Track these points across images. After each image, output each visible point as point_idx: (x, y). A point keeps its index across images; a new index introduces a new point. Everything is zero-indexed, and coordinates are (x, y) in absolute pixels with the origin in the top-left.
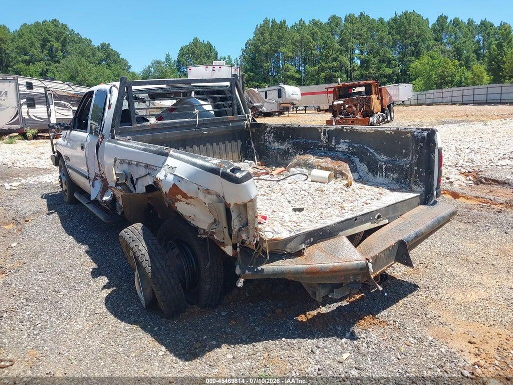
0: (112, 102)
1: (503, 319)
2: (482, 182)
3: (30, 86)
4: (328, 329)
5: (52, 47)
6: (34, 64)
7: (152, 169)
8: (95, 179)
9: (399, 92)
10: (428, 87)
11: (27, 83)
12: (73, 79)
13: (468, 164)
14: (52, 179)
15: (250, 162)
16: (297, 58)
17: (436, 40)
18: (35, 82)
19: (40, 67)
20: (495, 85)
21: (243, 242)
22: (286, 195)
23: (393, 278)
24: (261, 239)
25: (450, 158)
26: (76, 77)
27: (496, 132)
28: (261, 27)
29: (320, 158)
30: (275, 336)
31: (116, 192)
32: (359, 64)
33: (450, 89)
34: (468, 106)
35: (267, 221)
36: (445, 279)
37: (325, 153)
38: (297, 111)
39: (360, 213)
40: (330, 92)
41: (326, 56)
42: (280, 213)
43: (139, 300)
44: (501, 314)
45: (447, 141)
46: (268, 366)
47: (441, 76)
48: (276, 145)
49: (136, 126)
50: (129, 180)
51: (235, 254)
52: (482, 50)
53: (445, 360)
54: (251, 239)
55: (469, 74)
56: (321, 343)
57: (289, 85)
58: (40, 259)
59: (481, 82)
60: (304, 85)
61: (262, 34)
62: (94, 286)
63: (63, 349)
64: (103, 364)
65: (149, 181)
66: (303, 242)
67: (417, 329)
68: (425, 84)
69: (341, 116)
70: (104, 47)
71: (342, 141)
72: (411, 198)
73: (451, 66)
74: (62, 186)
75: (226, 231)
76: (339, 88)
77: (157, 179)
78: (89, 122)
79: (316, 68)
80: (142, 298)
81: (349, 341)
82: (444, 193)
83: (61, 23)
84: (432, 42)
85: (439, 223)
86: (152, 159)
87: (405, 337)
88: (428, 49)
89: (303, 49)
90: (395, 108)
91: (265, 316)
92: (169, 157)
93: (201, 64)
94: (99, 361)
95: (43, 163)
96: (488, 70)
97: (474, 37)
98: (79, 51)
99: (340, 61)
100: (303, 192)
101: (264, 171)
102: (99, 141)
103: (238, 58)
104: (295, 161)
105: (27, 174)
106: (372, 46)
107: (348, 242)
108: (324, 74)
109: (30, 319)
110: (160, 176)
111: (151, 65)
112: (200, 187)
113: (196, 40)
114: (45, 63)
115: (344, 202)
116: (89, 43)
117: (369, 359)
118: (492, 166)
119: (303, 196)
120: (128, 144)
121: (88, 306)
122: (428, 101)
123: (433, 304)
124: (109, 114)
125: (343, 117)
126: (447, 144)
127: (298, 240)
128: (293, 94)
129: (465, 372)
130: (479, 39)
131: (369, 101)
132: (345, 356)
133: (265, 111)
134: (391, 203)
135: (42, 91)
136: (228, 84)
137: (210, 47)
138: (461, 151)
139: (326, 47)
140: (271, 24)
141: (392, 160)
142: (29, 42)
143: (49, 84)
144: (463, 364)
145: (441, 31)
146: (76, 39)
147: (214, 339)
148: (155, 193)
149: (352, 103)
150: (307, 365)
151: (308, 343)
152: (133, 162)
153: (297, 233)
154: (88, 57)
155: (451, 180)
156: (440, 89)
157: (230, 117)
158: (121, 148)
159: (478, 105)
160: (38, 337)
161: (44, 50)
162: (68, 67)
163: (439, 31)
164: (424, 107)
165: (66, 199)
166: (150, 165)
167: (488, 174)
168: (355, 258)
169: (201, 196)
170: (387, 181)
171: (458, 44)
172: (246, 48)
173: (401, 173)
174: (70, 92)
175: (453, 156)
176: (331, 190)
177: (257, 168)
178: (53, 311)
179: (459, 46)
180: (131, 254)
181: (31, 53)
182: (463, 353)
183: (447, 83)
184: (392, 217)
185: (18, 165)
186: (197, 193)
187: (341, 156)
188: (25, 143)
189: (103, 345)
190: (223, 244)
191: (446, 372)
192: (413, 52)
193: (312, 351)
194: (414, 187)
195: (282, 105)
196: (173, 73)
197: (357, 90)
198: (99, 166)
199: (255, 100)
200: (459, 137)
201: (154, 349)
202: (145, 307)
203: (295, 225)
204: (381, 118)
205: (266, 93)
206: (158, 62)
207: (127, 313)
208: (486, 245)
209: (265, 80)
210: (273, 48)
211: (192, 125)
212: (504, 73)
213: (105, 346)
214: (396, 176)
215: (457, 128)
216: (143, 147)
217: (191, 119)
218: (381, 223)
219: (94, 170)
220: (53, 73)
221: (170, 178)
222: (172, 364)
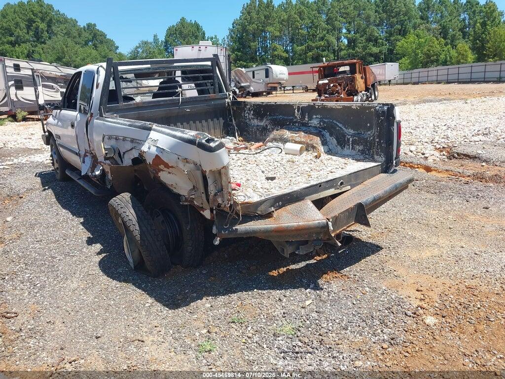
0: (99, 82)
1: (449, 272)
2: (454, 157)
3: (17, 68)
4: (295, 281)
5: (37, 28)
6: (20, 45)
7: (137, 142)
8: (85, 156)
9: (385, 71)
10: (414, 65)
11: (15, 65)
12: (59, 60)
13: (443, 140)
14: (44, 158)
15: (231, 138)
16: (284, 37)
17: (422, 18)
18: (22, 64)
19: (26, 48)
20: (480, 64)
21: (219, 205)
22: (261, 166)
23: (358, 240)
24: (235, 202)
25: (427, 135)
26: (62, 58)
27: (474, 110)
28: (247, 6)
29: (294, 133)
30: (247, 288)
31: (105, 167)
32: (346, 43)
33: (436, 68)
34: (452, 85)
35: (241, 188)
36: (405, 241)
37: (299, 128)
38: (284, 90)
39: (324, 180)
40: (316, 72)
41: (313, 35)
42: (253, 181)
43: (128, 262)
44: (449, 268)
45: (426, 119)
46: (241, 312)
47: (426, 54)
48: (255, 122)
49: (122, 104)
50: (117, 154)
51: (212, 217)
52: (468, 29)
53: (393, 304)
54: (226, 202)
55: (453, 53)
56: (288, 293)
57: (276, 64)
58: (36, 230)
59: (466, 60)
60: (292, 65)
61: (249, 13)
62: (87, 252)
63: (61, 303)
64: (97, 313)
65: (135, 154)
66: (272, 206)
67: (374, 281)
68: (411, 63)
69: (326, 95)
70: (90, 27)
71: (314, 117)
72: (373, 167)
73: (437, 45)
74: (53, 164)
75: (204, 196)
76: (324, 67)
77: (141, 151)
78: (78, 102)
79: (303, 47)
80: (131, 260)
81: (313, 291)
82: (418, 168)
83: (46, 3)
84: (419, 21)
85: (397, 189)
86: (137, 134)
87: (362, 287)
88: (415, 27)
89: (290, 29)
90: (379, 87)
91: (241, 272)
92: (152, 131)
93: (188, 43)
94: (94, 312)
95: (33, 143)
96: (473, 49)
97: (460, 15)
98: (64, 32)
99: (327, 41)
100: (276, 163)
101: (244, 146)
102: (88, 119)
103: (226, 37)
104: (272, 136)
105: (18, 154)
106: (359, 25)
107: (312, 205)
108: (311, 53)
109: (29, 279)
110: (145, 148)
111: (138, 45)
112: (180, 157)
113: (183, 19)
114: (31, 44)
115: (311, 172)
116: (74, 23)
117: (328, 305)
118: (465, 142)
119: (276, 166)
120: (115, 120)
121: (82, 269)
122: (414, 80)
123: (391, 261)
124: (97, 94)
125: (328, 96)
126: (426, 121)
127: (267, 204)
128: (280, 74)
129: (409, 312)
130: (465, 17)
131: (353, 80)
132: (308, 303)
133: (253, 91)
134: (353, 171)
135: (30, 72)
136: (209, 63)
137: (197, 27)
138: (439, 128)
139: (313, 26)
140: (258, 3)
141: (358, 133)
142: (13, 23)
143: (36, 66)
144: (409, 306)
145: (426, 9)
146: (61, 20)
147: (195, 292)
148: (141, 165)
149: (336, 82)
150: (274, 310)
151: (277, 293)
152: (120, 137)
153: (266, 197)
154: (75, 37)
155: (426, 155)
156: (425, 68)
157: (212, 95)
158: (108, 125)
159: (463, 84)
160: (38, 295)
161: (30, 31)
162: (54, 48)
163: (424, 9)
164: (410, 86)
165: (58, 177)
166: (135, 139)
167: (460, 150)
168: (318, 218)
169: (181, 165)
170: (354, 152)
171: (444, 23)
172: (233, 27)
173: (366, 145)
174: (57, 74)
175: (430, 132)
176: (302, 161)
177: (238, 144)
178: (50, 274)
179: (445, 24)
180: (120, 221)
181: (16, 34)
182: (410, 299)
183: (432, 62)
184: (354, 184)
185: (9, 146)
186: (177, 162)
187: (313, 130)
188: (15, 125)
189: (96, 300)
190: (203, 209)
191: (393, 313)
192: (400, 31)
193: (279, 299)
194: (376, 157)
195: (270, 85)
196: (160, 53)
197: (342, 69)
198: (89, 143)
199: (243, 80)
200: (438, 114)
201: (142, 302)
202: (133, 268)
203: (266, 190)
204: (365, 97)
205: (253, 72)
206: (146, 43)
207: (117, 273)
208: (448, 212)
209: (253, 60)
210: (260, 28)
211: (175, 104)
212: (487, 51)
213: (98, 300)
214: (361, 148)
215: (438, 106)
216: (129, 123)
217: (174, 98)
218: (343, 190)
219: (84, 147)
220: (40, 54)
221: (153, 150)
222: (158, 313)
